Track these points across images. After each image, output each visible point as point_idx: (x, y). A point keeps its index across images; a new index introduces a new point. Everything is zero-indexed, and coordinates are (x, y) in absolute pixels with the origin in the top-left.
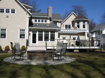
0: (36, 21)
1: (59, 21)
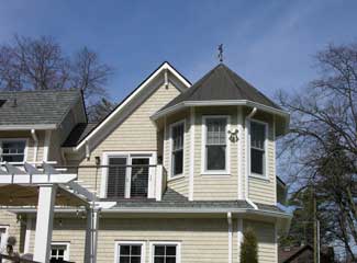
1: (33, 131)
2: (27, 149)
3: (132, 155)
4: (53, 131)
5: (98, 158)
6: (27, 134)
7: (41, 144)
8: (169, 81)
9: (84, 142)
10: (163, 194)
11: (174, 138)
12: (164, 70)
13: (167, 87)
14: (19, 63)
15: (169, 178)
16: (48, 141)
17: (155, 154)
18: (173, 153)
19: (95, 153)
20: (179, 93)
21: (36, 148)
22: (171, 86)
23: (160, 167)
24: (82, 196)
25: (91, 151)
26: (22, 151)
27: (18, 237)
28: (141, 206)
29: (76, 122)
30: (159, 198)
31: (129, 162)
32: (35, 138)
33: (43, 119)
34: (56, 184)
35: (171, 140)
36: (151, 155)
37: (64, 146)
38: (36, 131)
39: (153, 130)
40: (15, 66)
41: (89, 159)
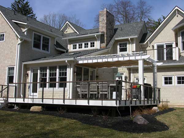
0: (75, 47)
1: (129, 39)
2: (128, 45)
3: (165, 44)
4: (136, 38)
5: (153, 46)
6: (127, 40)
7: (133, 43)
8: (178, 13)
9: (147, 40)
10: (179, 58)
11: (182, 36)
12: (176, 10)
13: (177, 16)
14: (116, 10)
15: (181, 52)
16: (135, 42)
17: (174, 43)
18: (182, 42)
19: (152, 44)
20: (183, 18)
21: (131, 45)
22: (179, 15)
23: (177, 48)
24: (150, 61)
25: (150, 44)
26: (126, 46)
27: (128, 76)
28: (171, 63)
29: (144, 33)
30: (177, 59)
31: (165, 47)
32: (130, 41)
33: (132, 34)
34: (144, 59)
35: (181, 37)
36: (173, 43)
37: (140, 43)
38: (130, 39)
39: (173, 34)
40: (115, 11)
41: (149, 46)
